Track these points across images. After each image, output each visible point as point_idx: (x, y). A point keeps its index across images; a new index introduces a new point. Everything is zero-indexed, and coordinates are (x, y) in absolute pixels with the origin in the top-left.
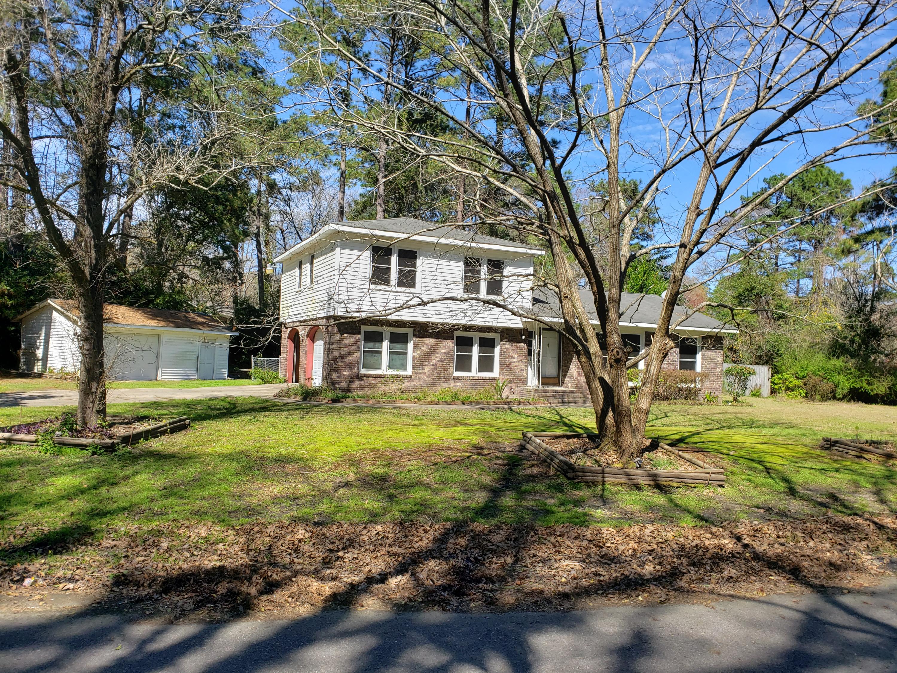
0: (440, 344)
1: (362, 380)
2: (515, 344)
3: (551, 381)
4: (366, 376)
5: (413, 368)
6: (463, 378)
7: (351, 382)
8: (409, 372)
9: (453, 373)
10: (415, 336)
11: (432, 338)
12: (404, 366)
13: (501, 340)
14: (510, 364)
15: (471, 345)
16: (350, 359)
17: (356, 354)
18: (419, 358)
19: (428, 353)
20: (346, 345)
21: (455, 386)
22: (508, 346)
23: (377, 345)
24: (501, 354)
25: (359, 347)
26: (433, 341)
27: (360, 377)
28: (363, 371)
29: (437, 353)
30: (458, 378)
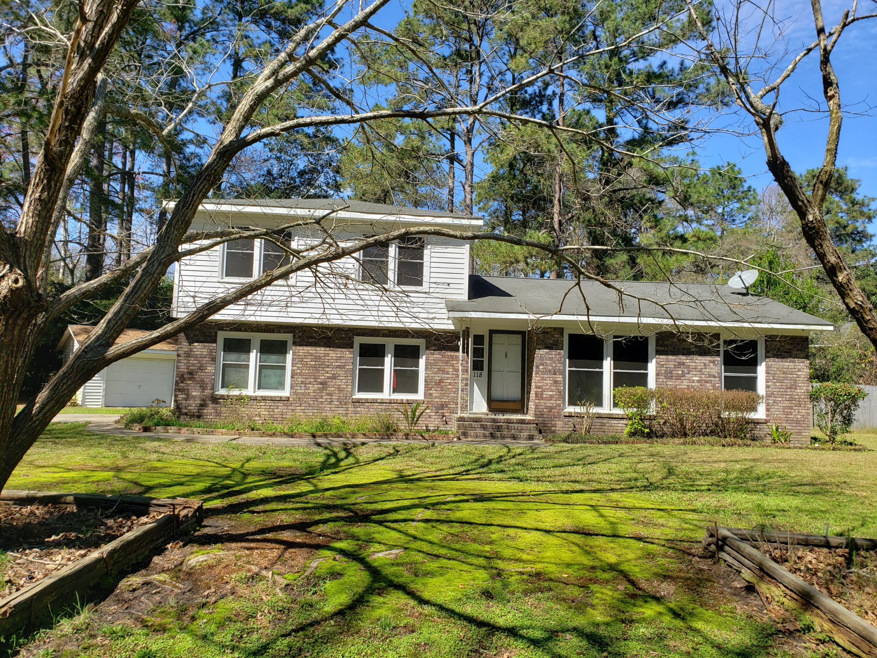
0: (333, 354)
1: (218, 403)
2: (449, 353)
3: (510, 406)
4: (222, 397)
5: (292, 388)
6: (367, 401)
7: (203, 405)
8: (286, 393)
9: (352, 393)
10: (295, 344)
11: (320, 346)
12: (281, 385)
13: (427, 348)
14: (441, 381)
15: (383, 356)
16: (200, 375)
17: (210, 369)
18: (301, 374)
19: (315, 366)
20: (196, 357)
21: (356, 413)
22: (437, 355)
23: (243, 356)
24: (426, 368)
25: (214, 359)
26: (321, 350)
27: (215, 399)
28: (222, 392)
29: (328, 367)
30: (358, 401)
